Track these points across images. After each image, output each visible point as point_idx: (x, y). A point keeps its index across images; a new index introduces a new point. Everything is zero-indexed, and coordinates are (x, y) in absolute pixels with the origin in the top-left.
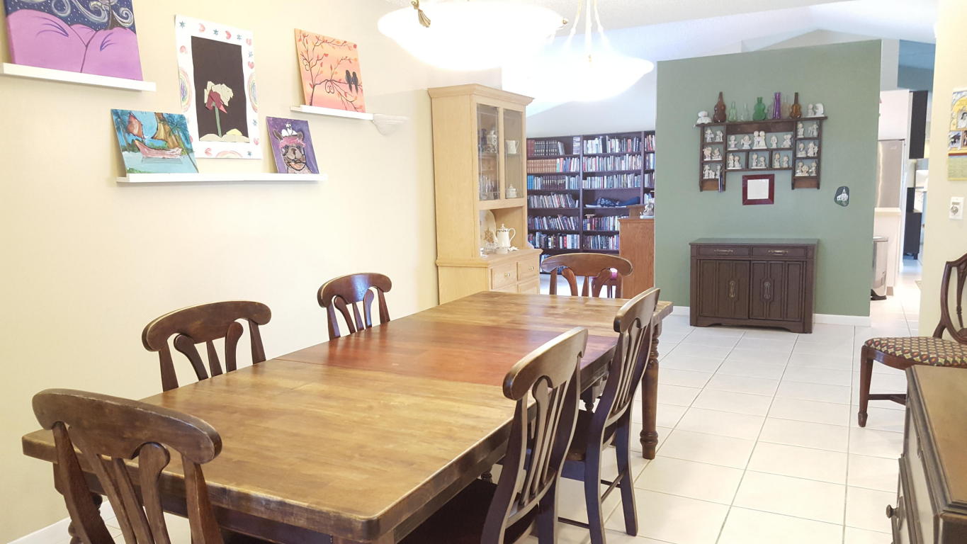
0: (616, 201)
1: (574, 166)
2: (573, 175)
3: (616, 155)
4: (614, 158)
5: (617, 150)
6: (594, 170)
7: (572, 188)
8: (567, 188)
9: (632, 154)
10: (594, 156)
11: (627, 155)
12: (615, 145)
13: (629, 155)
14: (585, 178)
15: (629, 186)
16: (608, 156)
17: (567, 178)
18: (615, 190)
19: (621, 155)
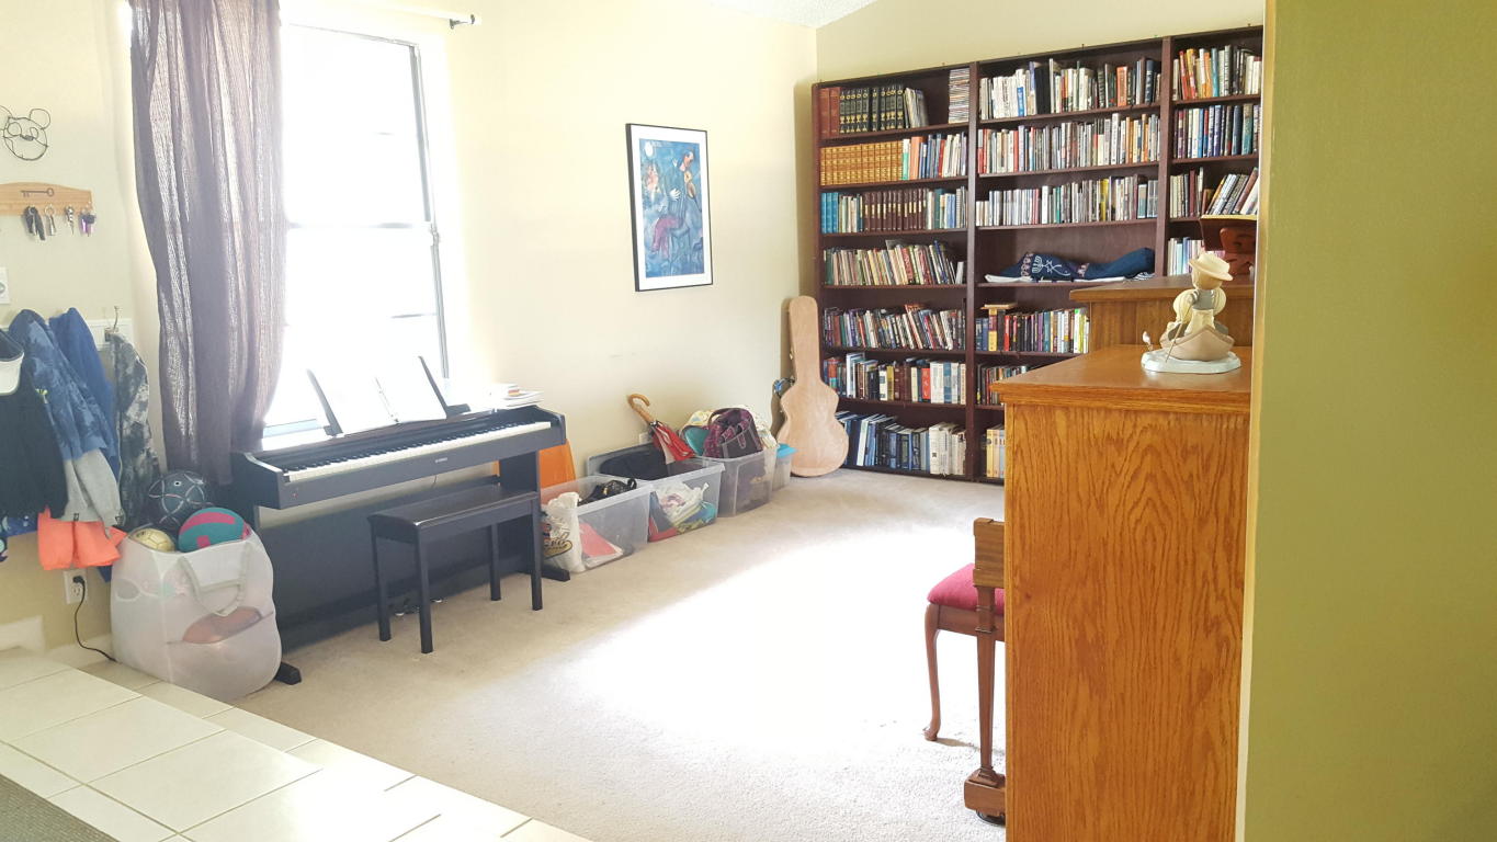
0: (1079, 263)
1: (952, 158)
2: (950, 186)
3: (1079, 119)
4: (1074, 129)
5: (1084, 104)
6: (1011, 169)
7: (946, 225)
8: (930, 227)
9: (1131, 113)
10: (1011, 125)
11: (1115, 116)
12: (1075, 86)
13: (1122, 118)
14: (982, 195)
15: (1120, 216)
16: (1056, 122)
17: (930, 194)
18: (1074, 228)
19: (1095, 117)
